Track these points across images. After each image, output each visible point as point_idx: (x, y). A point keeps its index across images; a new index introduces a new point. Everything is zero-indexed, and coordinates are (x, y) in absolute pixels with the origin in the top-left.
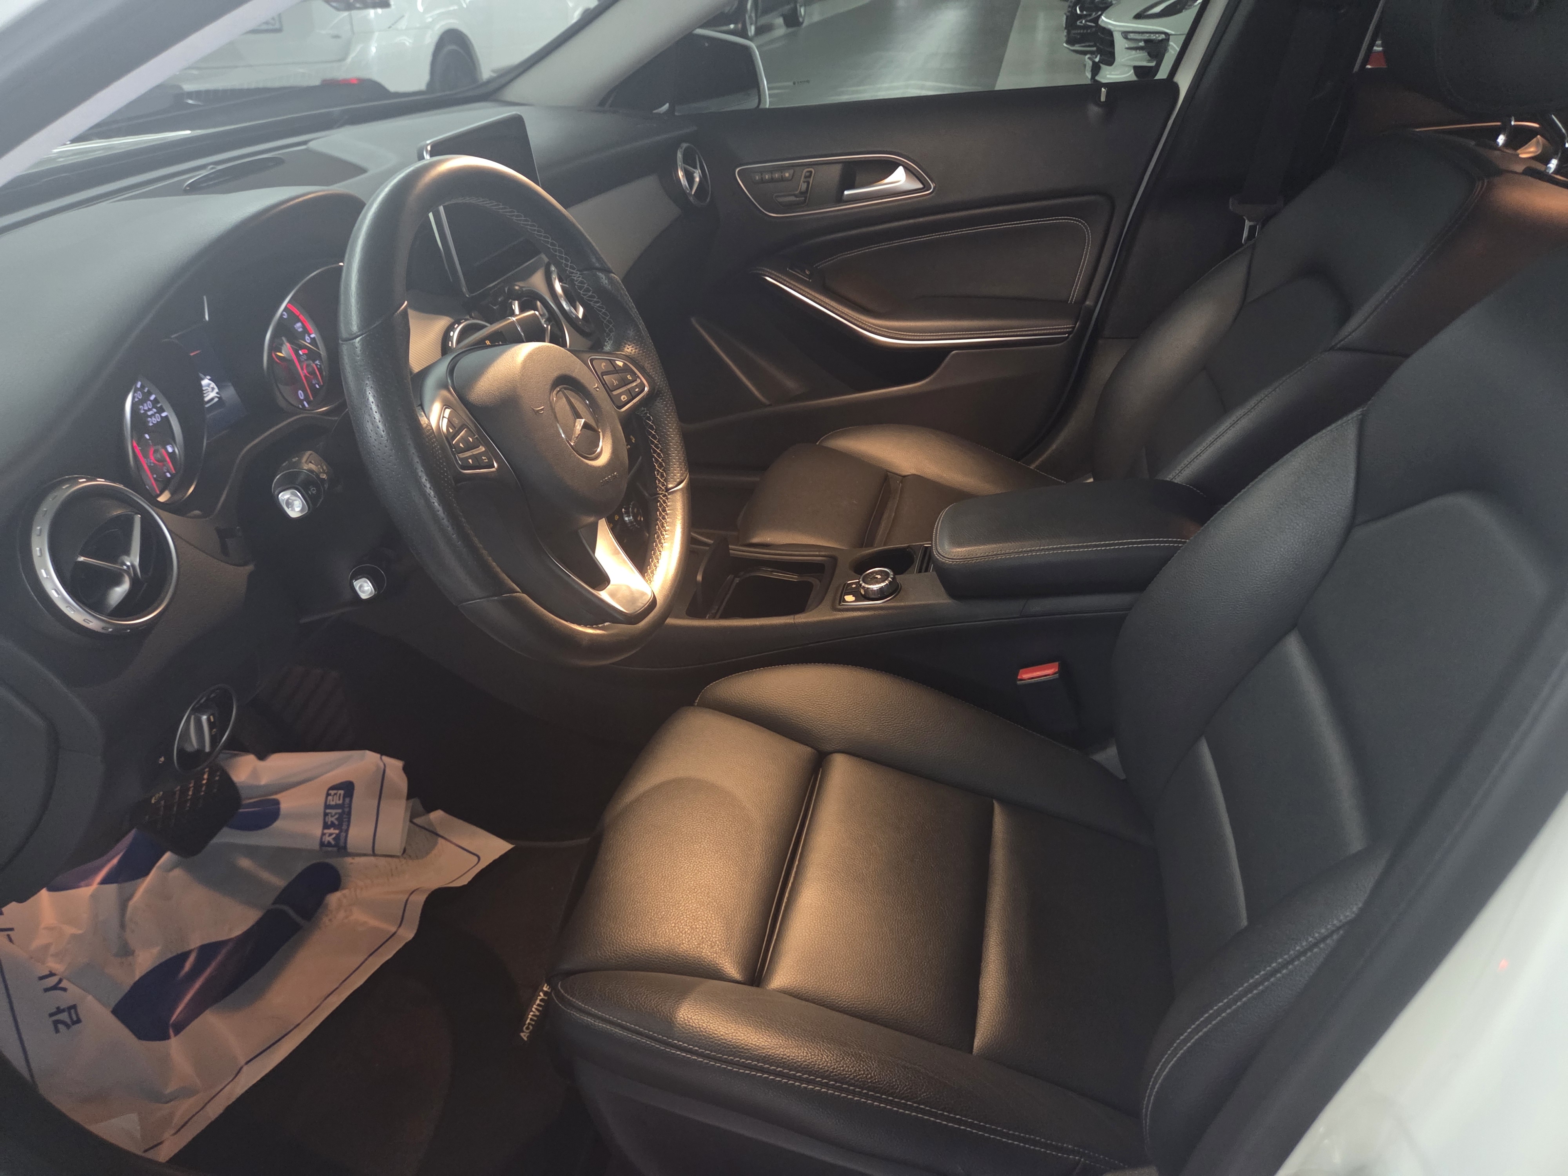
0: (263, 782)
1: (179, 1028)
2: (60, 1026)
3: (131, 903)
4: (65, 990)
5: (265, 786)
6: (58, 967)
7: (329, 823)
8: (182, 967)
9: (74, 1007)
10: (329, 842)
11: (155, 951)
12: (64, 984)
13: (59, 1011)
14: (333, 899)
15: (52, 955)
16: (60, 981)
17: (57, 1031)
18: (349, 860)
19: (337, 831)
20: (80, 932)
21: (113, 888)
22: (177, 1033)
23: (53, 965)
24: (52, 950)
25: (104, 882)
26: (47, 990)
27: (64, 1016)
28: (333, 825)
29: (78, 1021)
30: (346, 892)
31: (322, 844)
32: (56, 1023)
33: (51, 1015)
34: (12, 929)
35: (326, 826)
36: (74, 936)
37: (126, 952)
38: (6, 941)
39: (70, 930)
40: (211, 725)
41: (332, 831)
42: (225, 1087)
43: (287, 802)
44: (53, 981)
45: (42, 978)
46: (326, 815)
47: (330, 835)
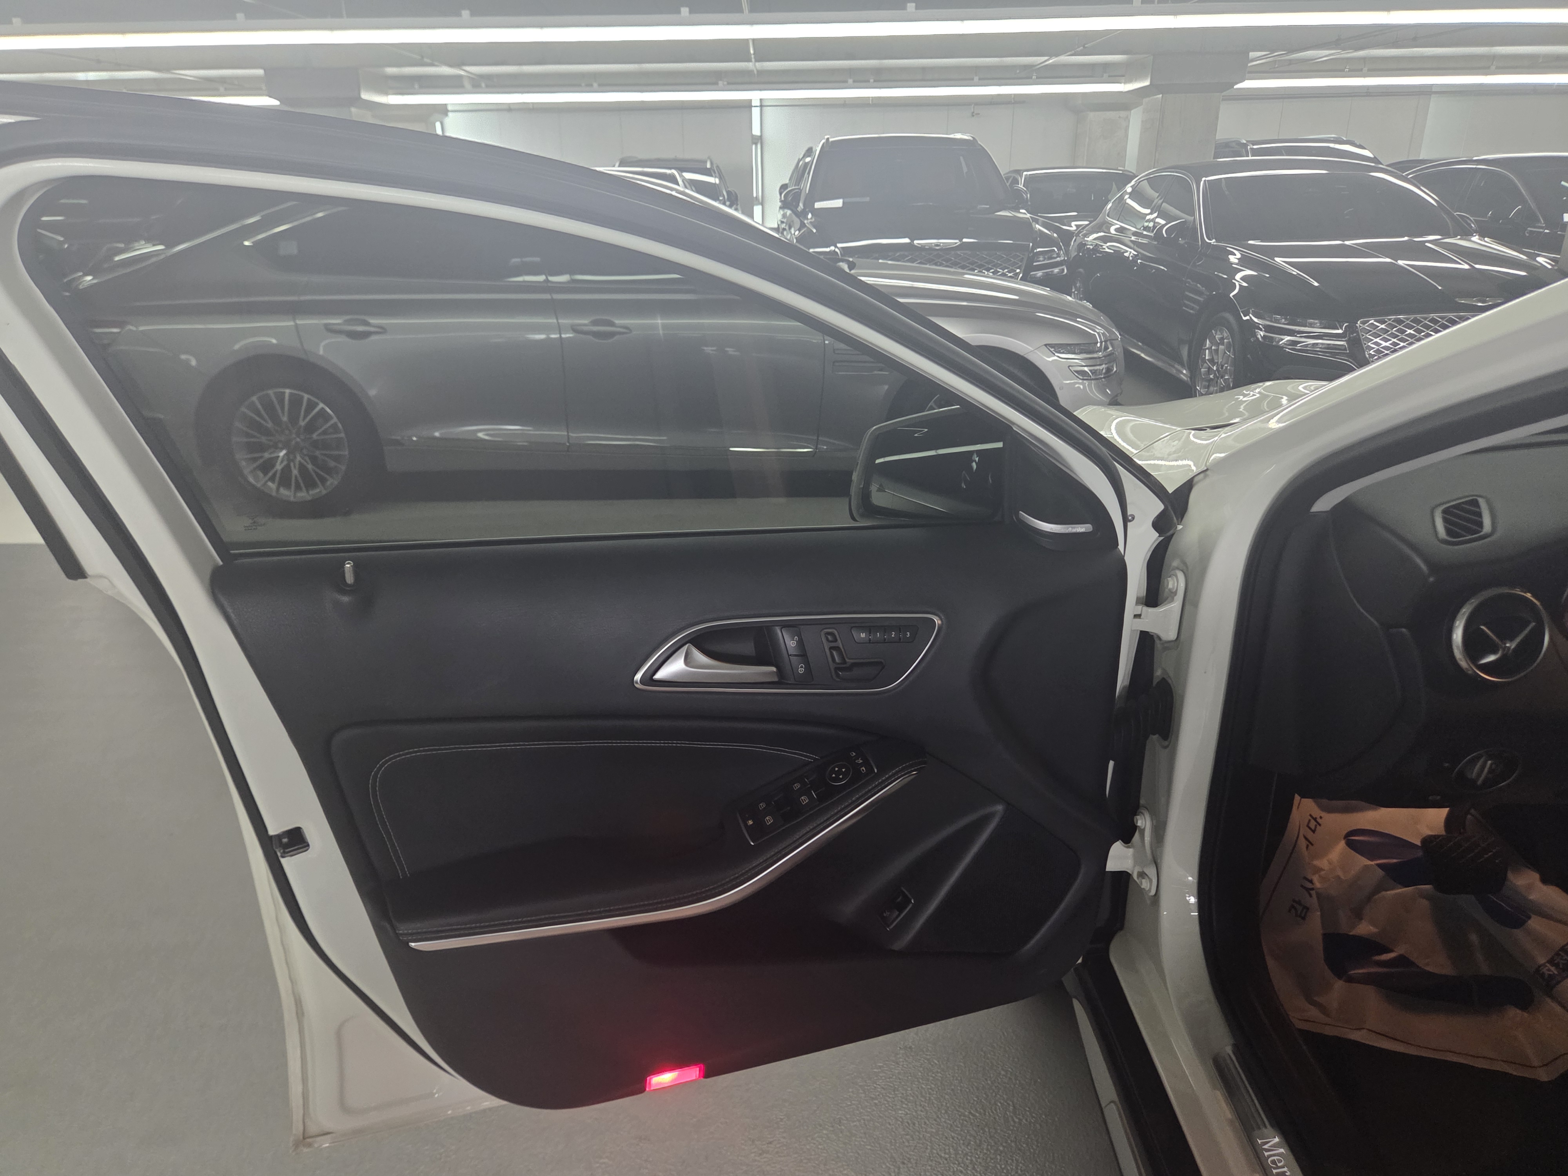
0: (1532, 897)
1: (1350, 980)
2: (1293, 911)
3: (1384, 893)
4: (1311, 896)
5: (1530, 900)
6: (1318, 885)
7: (1556, 962)
8: (1381, 954)
9: (1308, 909)
10: (1543, 973)
11: (1373, 929)
12: (1313, 893)
13: (1299, 903)
14: (1514, 1013)
15: (1320, 876)
16: (1313, 889)
17: (1290, 911)
18: (1548, 1000)
19: (1556, 972)
20: (1343, 877)
21: (1380, 873)
22: (1346, 981)
23: (1315, 879)
24: (1322, 873)
25: (1379, 865)
26: (1302, 886)
27: (1299, 908)
28: (1557, 965)
29: (1304, 918)
30: (1526, 1014)
31: (1538, 970)
32: (1293, 907)
33: (1294, 901)
34: (1312, 845)
35: (1551, 961)
36: (1339, 877)
37: (1358, 915)
38: (1305, 846)
39: (1340, 873)
40: (1491, 771)
41: (1553, 969)
42: (1346, 1028)
43: (1535, 923)
44: (1309, 885)
45: (1306, 878)
46: (1557, 954)
47: (1549, 970)
